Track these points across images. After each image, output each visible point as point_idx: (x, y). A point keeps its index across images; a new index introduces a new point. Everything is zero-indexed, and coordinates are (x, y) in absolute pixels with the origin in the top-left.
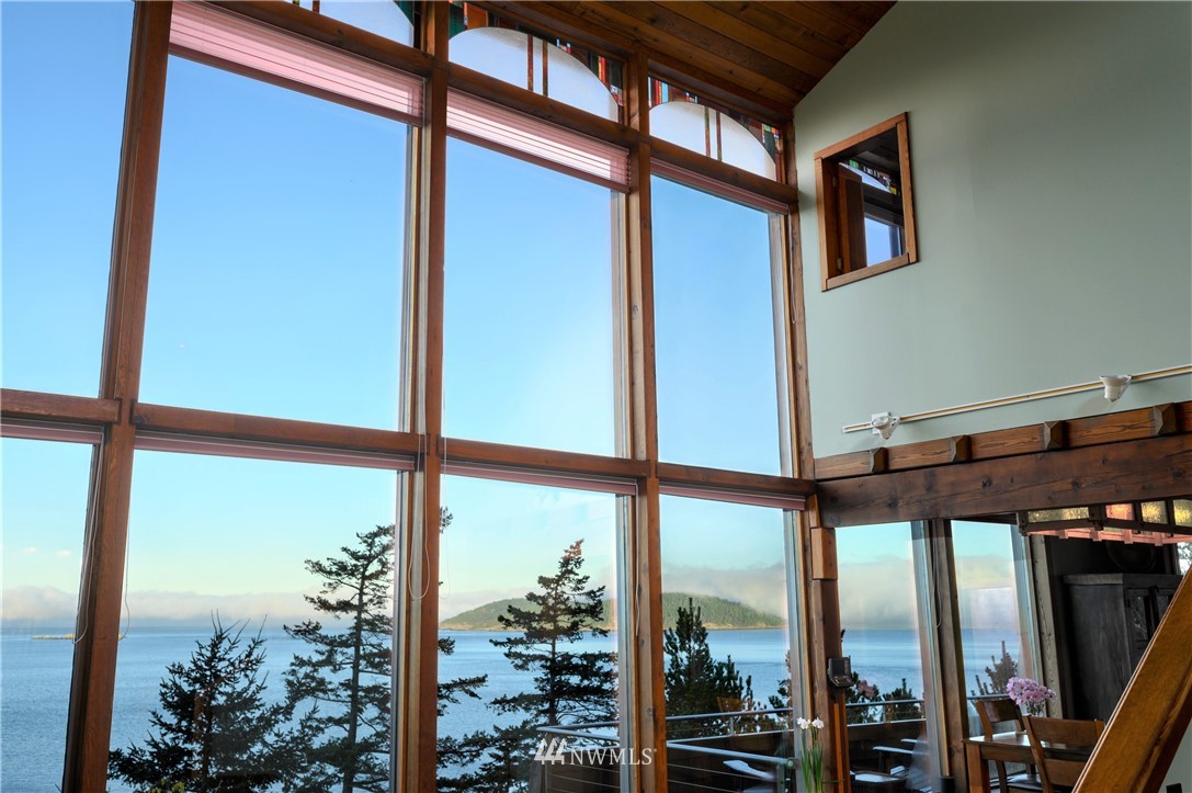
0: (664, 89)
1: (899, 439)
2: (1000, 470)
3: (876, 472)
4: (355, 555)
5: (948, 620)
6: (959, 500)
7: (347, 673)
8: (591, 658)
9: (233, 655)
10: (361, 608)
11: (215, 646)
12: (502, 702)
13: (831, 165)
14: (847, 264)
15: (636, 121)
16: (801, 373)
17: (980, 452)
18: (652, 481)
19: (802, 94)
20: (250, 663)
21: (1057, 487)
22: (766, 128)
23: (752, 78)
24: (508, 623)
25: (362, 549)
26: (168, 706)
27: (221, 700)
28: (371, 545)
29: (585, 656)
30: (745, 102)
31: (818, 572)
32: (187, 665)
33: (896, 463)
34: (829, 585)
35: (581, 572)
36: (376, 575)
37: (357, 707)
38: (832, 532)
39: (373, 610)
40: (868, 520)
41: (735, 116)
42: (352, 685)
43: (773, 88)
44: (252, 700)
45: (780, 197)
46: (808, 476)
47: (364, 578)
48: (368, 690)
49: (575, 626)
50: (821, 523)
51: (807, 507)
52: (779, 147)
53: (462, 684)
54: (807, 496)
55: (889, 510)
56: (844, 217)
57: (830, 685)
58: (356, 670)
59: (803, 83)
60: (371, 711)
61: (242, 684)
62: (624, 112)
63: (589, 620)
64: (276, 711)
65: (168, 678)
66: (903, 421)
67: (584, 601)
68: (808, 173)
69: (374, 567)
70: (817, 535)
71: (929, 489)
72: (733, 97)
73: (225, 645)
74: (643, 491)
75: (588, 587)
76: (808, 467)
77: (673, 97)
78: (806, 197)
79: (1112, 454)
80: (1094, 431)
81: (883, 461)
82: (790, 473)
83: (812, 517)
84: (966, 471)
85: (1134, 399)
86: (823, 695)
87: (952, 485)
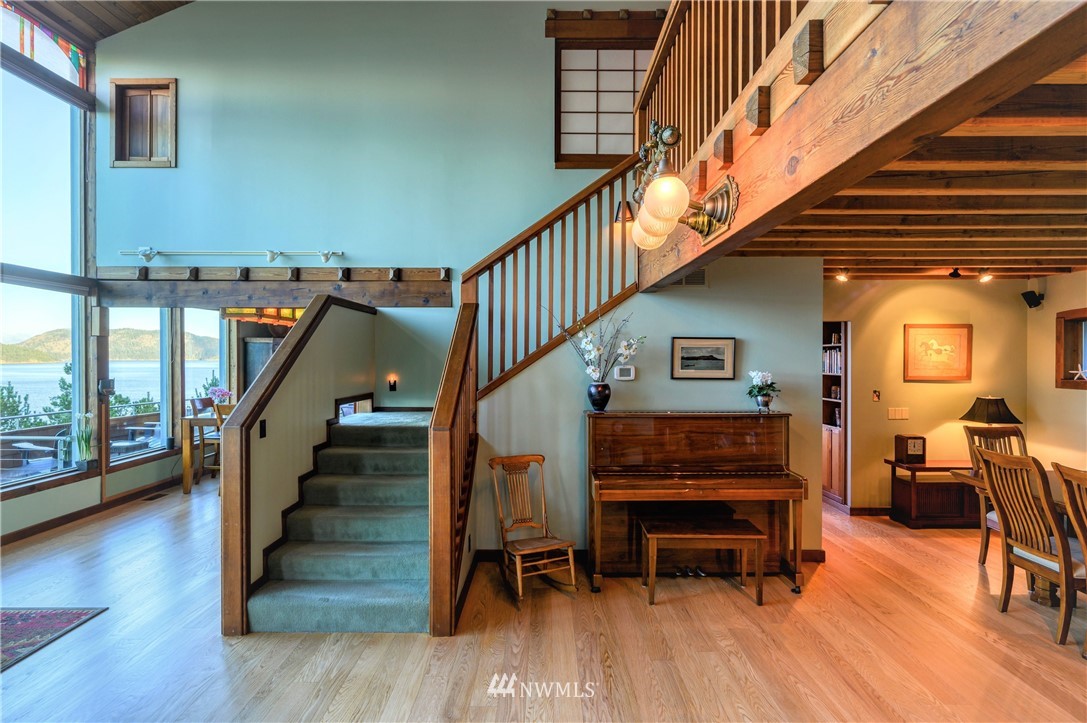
1: (156, 263)
2: (212, 287)
3: (139, 279)
6: (189, 299)
13: (121, 90)
17: (203, 276)
19: (102, 37)
21: (241, 298)
22: (72, 47)
30: (56, 25)
31: (96, 331)
33: (152, 276)
34: (104, 339)
38: (107, 310)
41: (46, 31)
43: (81, 25)
45: (86, 101)
46: (92, 275)
50: (99, 304)
51: (90, 294)
52: (83, 64)
54: (90, 288)
55: (146, 301)
57: (99, 394)
59: (104, 30)
66: (160, 254)
68: (104, 89)
70: (96, 312)
71: (172, 292)
72: (46, 19)
76: (92, 271)
78: (101, 104)
79: (269, 286)
80: (261, 274)
81: (145, 273)
82: (78, 273)
83: (93, 300)
84: (194, 285)
85: (279, 263)
86: (94, 400)
87: (186, 291)
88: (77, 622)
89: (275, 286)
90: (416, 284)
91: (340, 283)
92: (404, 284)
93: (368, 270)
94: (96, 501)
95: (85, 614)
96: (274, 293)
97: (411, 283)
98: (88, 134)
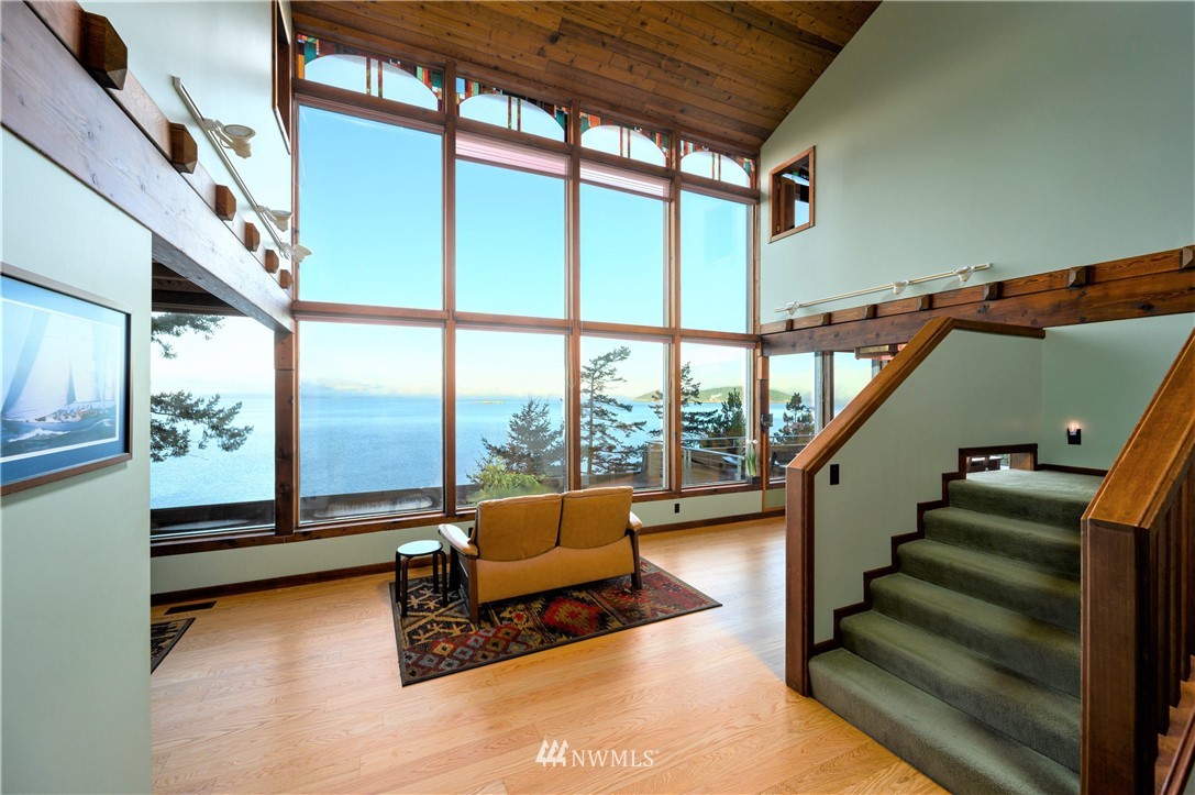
0: (691, 145)
1: (798, 315)
2: (843, 328)
3: (787, 331)
4: (588, 369)
5: (828, 398)
6: (824, 343)
7: (588, 419)
8: (693, 414)
9: (538, 410)
10: (592, 392)
11: (530, 406)
12: (653, 432)
13: (777, 177)
14: (783, 227)
15: (674, 164)
16: (757, 284)
17: (835, 320)
18: (677, 337)
19: (765, 140)
20: (544, 413)
21: (869, 336)
22: (746, 160)
23: (737, 135)
24: (656, 399)
25: (592, 366)
26: (513, 430)
27: (534, 428)
28: (596, 364)
29: (690, 413)
30: (734, 148)
31: (760, 377)
32: (520, 414)
33: (796, 326)
34: (764, 382)
35: (689, 376)
36: (599, 377)
37: (592, 433)
38: (767, 358)
39: (598, 393)
40: (782, 353)
41: (728, 155)
42: (590, 423)
43: (748, 138)
44: (546, 428)
45: (752, 196)
46: (758, 333)
47: (594, 379)
48: (596, 426)
49: (686, 400)
50: (762, 354)
51: (756, 347)
52: (753, 169)
53: (636, 424)
54: (757, 342)
55: (793, 348)
56: (782, 204)
57: (762, 426)
58: (591, 416)
59: (765, 134)
60: (599, 435)
61: (542, 422)
62: (669, 161)
63: (692, 398)
64: (556, 433)
65: (513, 419)
66: (801, 306)
67: (691, 389)
68: (765, 183)
69: (597, 374)
70: (760, 359)
71: (810, 338)
72: (727, 146)
73: (534, 406)
74: (673, 341)
75: (692, 383)
76: (758, 329)
77: (695, 150)
78: (764, 195)
79: (897, 320)
80: (889, 309)
81: (790, 325)
82: (751, 332)
83: (758, 352)
84: (827, 329)
85: (908, 293)
86: (758, 429)
87: (822, 336)
88: (698, 607)
89: (904, 319)
90: (1122, 283)
91: (986, 303)
92: (1098, 287)
93: (1031, 280)
94: (759, 510)
95: (706, 603)
96: (903, 326)
97: (1112, 285)
98: (755, 221)
